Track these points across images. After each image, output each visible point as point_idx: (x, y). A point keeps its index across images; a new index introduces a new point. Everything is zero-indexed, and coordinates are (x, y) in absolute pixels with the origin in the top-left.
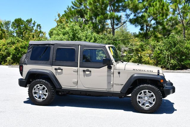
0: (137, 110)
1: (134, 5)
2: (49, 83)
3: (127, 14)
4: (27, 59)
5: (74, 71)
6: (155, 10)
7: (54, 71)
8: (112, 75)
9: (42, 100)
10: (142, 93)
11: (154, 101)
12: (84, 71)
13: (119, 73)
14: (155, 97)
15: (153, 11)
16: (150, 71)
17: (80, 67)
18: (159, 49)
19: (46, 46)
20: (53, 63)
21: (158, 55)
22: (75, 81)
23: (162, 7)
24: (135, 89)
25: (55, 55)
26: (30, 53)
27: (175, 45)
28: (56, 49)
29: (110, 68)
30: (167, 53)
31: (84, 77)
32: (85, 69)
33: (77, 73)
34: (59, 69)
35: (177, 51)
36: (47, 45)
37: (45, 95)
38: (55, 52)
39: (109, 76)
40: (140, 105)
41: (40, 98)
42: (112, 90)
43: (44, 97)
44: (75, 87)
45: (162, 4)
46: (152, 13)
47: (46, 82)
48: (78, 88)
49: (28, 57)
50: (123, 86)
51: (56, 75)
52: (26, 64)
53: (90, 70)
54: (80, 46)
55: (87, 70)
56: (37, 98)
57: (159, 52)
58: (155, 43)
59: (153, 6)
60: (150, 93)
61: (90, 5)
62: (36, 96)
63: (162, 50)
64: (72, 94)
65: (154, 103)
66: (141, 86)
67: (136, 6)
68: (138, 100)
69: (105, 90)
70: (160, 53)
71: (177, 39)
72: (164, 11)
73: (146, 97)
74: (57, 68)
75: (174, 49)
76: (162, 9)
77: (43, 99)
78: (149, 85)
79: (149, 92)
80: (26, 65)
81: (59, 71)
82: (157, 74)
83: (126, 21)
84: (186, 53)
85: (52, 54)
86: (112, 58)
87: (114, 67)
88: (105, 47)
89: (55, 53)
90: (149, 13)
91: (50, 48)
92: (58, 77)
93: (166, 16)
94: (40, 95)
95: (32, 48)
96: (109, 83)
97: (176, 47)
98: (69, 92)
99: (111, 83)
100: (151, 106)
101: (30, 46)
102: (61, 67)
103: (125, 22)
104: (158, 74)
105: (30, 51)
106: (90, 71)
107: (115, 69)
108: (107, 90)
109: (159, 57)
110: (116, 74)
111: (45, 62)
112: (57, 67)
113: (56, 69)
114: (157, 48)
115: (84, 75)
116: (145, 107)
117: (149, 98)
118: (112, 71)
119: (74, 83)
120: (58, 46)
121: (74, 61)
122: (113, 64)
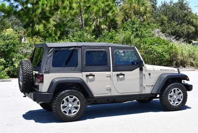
5: (107, 77)
7: (85, 79)
8: (144, 77)
10: (172, 91)
11: (181, 98)
12: (118, 75)
14: (182, 95)
16: (173, 71)
17: (113, 71)
20: (83, 69)
22: (109, 87)
24: (167, 89)
26: (50, 58)
28: (85, 53)
29: (141, 69)
31: (118, 81)
32: (119, 73)
33: (110, 78)
34: (91, 75)
36: (73, 48)
37: (77, 108)
39: (141, 78)
40: (171, 103)
41: (70, 112)
42: (144, 93)
47: (78, 92)
48: (112, 95)
49: (49, 63)
50: (153, 87)
51: (88, 82)
52: (47, 73)
54: (110, 48)
56: (66, 113)
62: (65, 111)
64: (97, 103)
66: (171, 85)
68: (169, 99)
73: (175, 95)
81: (91, 77)
82: (178, 72)
87: (145, 69)
89: (85, 57)
92: (89, 84)
94: (69, 109)
95: (53, 52)
96: (141, 85)
99: (144, 85)
100: (179, 103)
101: (50, 49)
102: (93, 73)
105: (51, 56)
106: (124, 75)
107: (146, 71)
108: (139, 93)
110: (147, 76)
111: (73, 68)
112: (88, 73)
113: (87, 76)
115: (118, 80)
118: (143, 73)
119: (107, 90)
120: (87, 49)
121: (107, 65)
122: (144, 66)
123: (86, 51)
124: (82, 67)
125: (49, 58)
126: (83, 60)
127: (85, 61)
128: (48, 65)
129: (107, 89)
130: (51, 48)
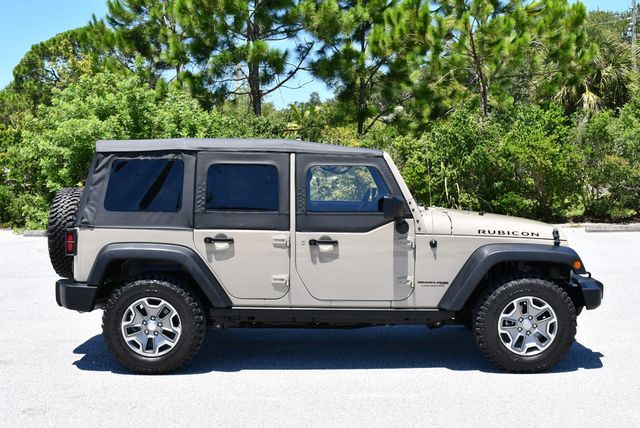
0: (499, 366)
1: (325, 16)
2: (186, 291)
3: (300, 46)
4: (93, 209)
5: (276, 246)
6: (397, 36)
7: (201, 249)
8: (411, 253)
9: (157, 354)
10: (515, 305)
11: (551, 332)
12: (313, 243)
13: (433, 245)
14: (555, 320)
15: (392, 38)
16: (530, 236)
17: (297, 230)
18: (420, 159)
19: (165, 157)
20: (196, 218)
21: (419, 180)
22: (283, 280)
23: (422, 24)
24: (492, 297)
25: (202, 189)
26: (100, 184)
27: (470, 146)
28: (207, 169)
29: (401, 228)
30: (449, 174)
31: (314, 262)
32: (317, 236)
33: (286, 250)
34: (222, 239)
35: (479, 166)
36: (170, 156)
37: (171, 335)
38: (202, 181)
39: (401, 255)
40: (508, 346)
41: (150, 346)
42: (410, 303)
43: (167, 342)
44: (283, 302)
45: (420, 14)
46: (387, 45)
47: (174, 288)
48: (293, 304)
49: (95, 199)
50: (447, 287)
51: (210, 261)
52: (88, 226)
53: (333, 239)
54: (293, 156)
55: (323, 238)
56: (138, 347)
57: (422, 169)
58: (406, 141)
59: (390, 21)
60: (541, 305)
61: (183, 13)
62: (133, 343)
63: (429, 164)
64: (259, 325)
65: (553, 337)
66: (510, 285)
67: (334, 18)
68: (500, 331)
69: (388, 304)
70: (426, 172)
71: (474, 128)
72: (429, 37)
73: (526, 321)
74: (213, 237)
75: (469, 159)
76: (423, 32)
77: (161, 349)
78: (538, 280)
79: (535, 302)
80: (88, 231)
81: (220, 246)
82: (552, 243)
83: (298, 69)
84: (506, 169)
85: (192, 185)
86: (408, 196)
87: (417, 226)
88: (382, 157)
89: (204, 183)
90: (376, 43)
91: (181, 164)
92: (217, 267)
93: (434, 54)
94: (149, 336)
95: (110, 166)
96: (400, 278)
97: (475, 151)
98: (253, 318)
99: (408, 278)
100: (542, 349)
101: (103, 158)
102: (229, 233)
103: (292, 74)
104: (557, 244)
105: (102, 179)
106: (335, 243)
107: (419, 231)
108: (393, 304)
109: (424, 185)
110: (423, 249)
111: (167, 215)
112: (213, 233)
113: (208, 241)
114: (416, 157)
115: (313, 257)
116: (523, 353)
117: (535, 320)
118: (409, 238)
119: (276, 286)
120: (213, 159)
121: (277, 210)
122: (411, 217)
123: (211, 167)
124: (194, 214)
125: (96, 183)
126: (198, 192)
127: (204, 194)
128: (92, 205)
129: (273, 284)
130: (106, 154)
